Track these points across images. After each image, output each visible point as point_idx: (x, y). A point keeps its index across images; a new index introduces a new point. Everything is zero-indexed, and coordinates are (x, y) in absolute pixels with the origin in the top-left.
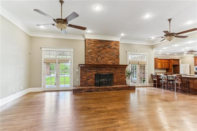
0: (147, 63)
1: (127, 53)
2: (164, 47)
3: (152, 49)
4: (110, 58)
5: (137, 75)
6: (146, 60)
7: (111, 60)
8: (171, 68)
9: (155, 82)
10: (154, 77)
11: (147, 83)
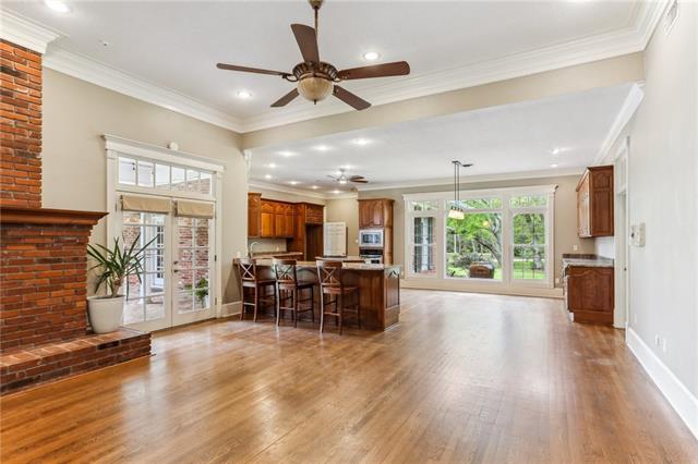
0: (219, 209)
1: (109, 144)
2: (281, 149)
3: (242, 150)
5: (167, 267)
6: (214, 194)
8: (300, 235)
9: (247, 293)
10: (247, 276)
11: (214, 304)
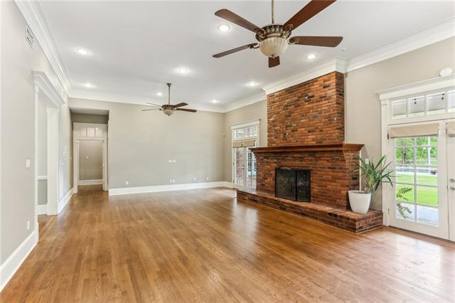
4: (310, 128)
7: (314, 131)
